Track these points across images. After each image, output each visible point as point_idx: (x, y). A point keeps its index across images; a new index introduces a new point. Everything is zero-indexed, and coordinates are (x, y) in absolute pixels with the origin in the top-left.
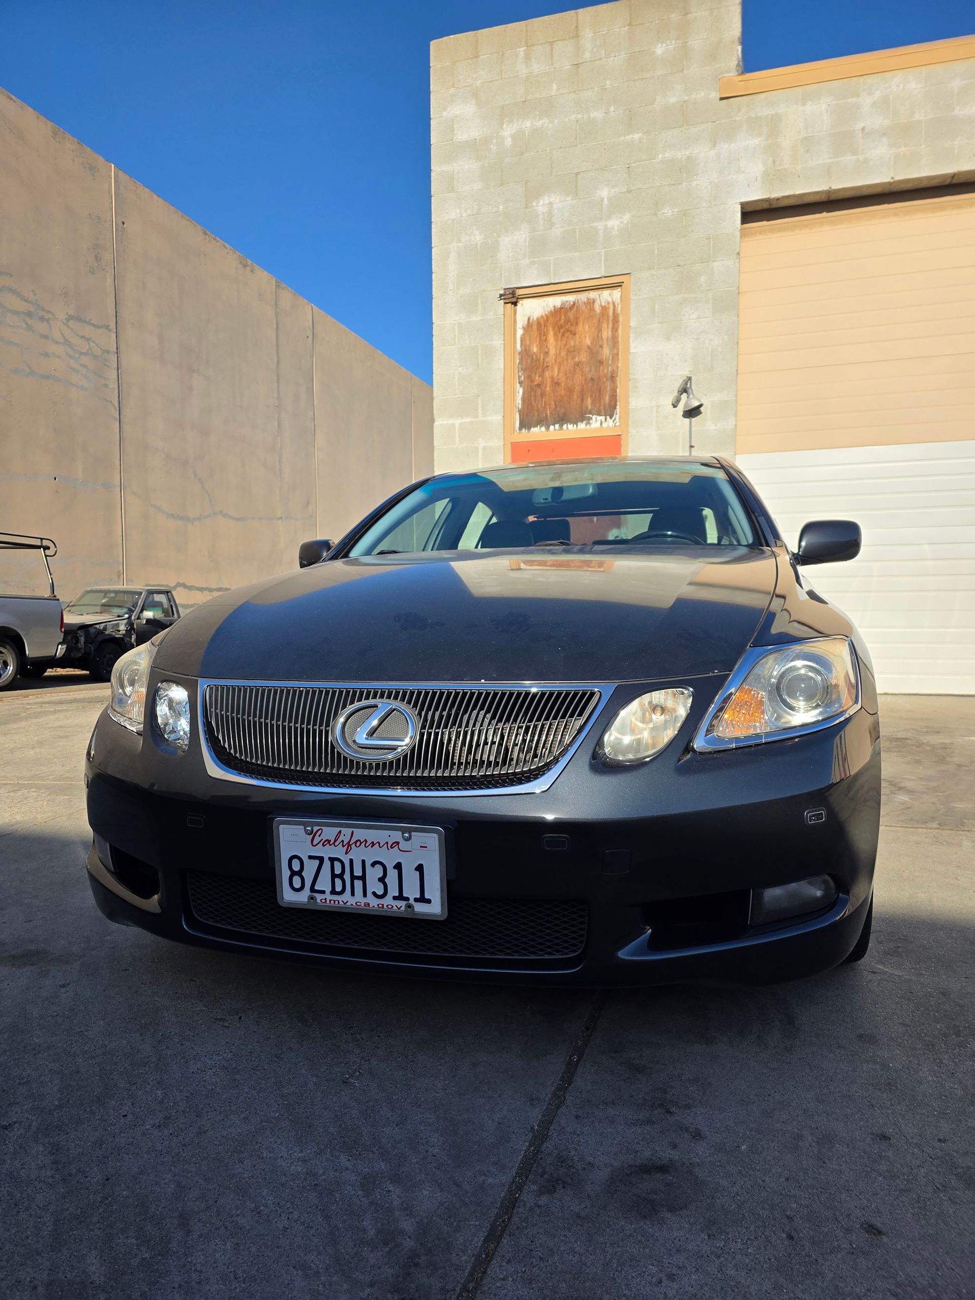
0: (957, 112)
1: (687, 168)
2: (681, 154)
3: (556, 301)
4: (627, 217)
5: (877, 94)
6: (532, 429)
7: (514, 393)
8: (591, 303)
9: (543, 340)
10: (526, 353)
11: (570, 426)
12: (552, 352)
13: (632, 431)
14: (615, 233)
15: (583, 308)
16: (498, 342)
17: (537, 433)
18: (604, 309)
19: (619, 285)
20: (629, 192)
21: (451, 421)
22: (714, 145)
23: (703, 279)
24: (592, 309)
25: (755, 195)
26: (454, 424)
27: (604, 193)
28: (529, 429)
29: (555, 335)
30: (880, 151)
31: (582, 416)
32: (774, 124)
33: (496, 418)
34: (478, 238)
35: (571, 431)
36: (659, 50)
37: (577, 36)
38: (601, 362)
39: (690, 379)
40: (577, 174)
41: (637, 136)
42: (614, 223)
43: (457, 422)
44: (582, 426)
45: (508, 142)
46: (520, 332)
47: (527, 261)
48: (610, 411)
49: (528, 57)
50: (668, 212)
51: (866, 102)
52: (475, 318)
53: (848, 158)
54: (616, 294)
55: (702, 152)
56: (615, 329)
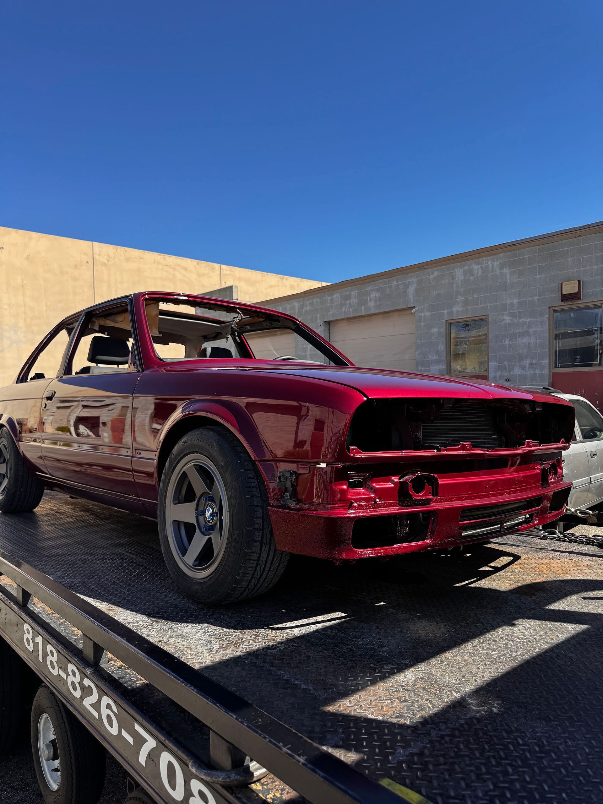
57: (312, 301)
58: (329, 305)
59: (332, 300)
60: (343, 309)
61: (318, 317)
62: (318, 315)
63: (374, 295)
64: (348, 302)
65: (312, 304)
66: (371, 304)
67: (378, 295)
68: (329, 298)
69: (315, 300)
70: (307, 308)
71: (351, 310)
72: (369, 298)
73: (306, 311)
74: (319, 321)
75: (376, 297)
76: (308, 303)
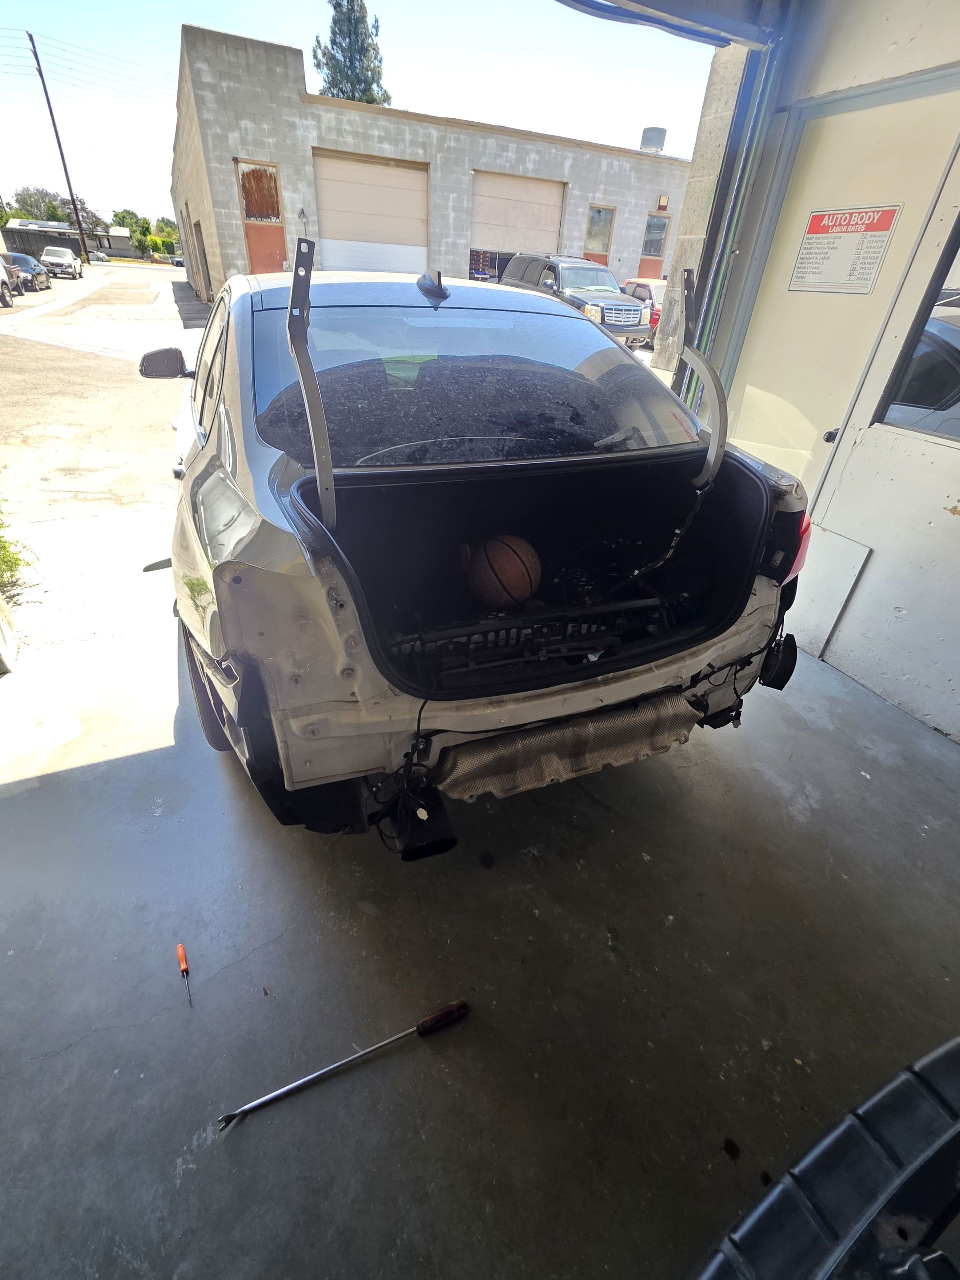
0: (369, 132)
1: (293, 126)
2: (291, 120)
3: (252, 167)
4: (275, 140)
5: (348, 117)
6: (252, 219)
7: (243, 202)
8: (265, 171)
9: (250, 183)
10: (244, 186)
11: (265, 220)
12: (254, 188)
13: (287, 226)
14: (272, 144)
15: (263, 172)
16: (234, 180)
17: (253, 221)
18: (271, 175)
19: (276, 167)
20: (274, 129)
21: (220, 210)
22: (301, 120)
23: (303, 172)
24: (266, 174)
25: (316, 145)
26: (221, 212)
27: (266, 127)
28: (250, 218)
29: (254, 181)
30: (350, 140)
31: (268, 217)
32: (318, 119)
33: (238, 212)
34: (219, 131)
35: (265, 223)
36: (278, 70)
37: (246, 50)
38: (272, 196)
39: (303, 210)
40: (255, 115)
41: (275, 106)
42: (271, 141)
43: (223, 211)
44: (269, 220)
45: (225, 90)
46: (241, 177)
47: (240, 147)
48: (278, 217)
49: (228, 52)
50: (289, 142)
51: (345, 119)
52: (224, 167)
53: (341, 139)
54: (275, 170)
55: (297, 120)
56: (276, 184)
57: (458, 136)
58: (481, 150)
59: (485, 145)
60: (499, 161)
61: (467, 161)
62: (467, 159)
63: (533, 156)
64: (505, 154)
65: (458, 140)
66: (530, 166)
67: (537, 158)
68: (482, 141)
69: (463, 137)
70: (451, 143)
71: (508, 165)
72: (528, 158)
73: (449, 148)
74: (467, 167)
75: (535, 159)
76: (452, 136)
